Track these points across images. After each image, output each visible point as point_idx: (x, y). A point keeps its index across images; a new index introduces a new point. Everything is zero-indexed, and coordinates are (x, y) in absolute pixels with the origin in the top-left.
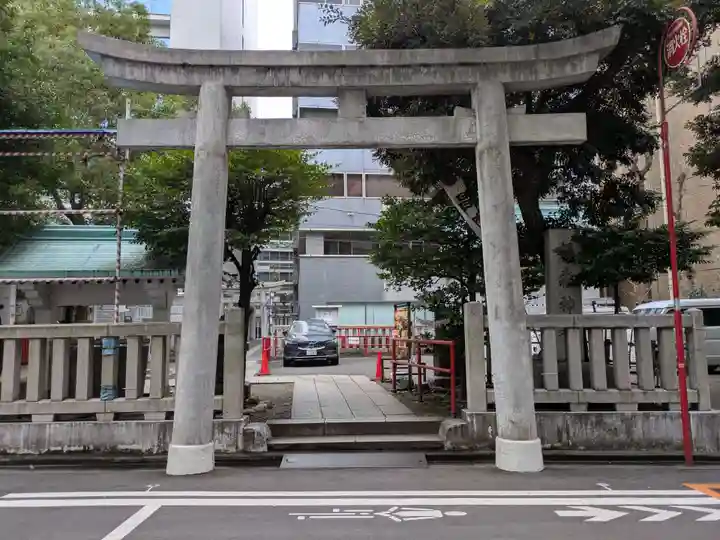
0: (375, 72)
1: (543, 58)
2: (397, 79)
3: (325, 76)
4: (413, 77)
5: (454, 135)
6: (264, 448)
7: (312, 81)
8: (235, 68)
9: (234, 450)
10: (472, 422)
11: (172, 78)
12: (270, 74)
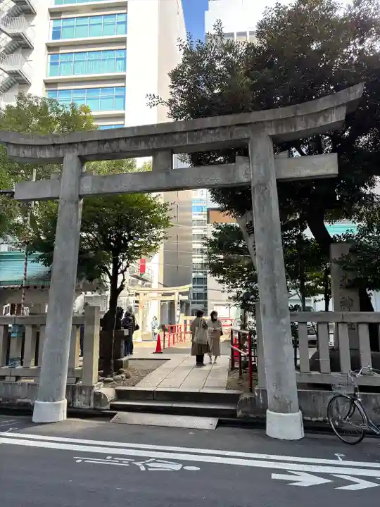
0: (177, 137)
1: (300, 114)
2: (192, 141)
3: (143, 143)
4: (203, 138)
5: (234, 177)
6: (108, 407)
7: (134, 148)
8: (84, 143)
9: (88, 407)
10: (259, 395)
11: (47, 154)
12: (107, 145)
